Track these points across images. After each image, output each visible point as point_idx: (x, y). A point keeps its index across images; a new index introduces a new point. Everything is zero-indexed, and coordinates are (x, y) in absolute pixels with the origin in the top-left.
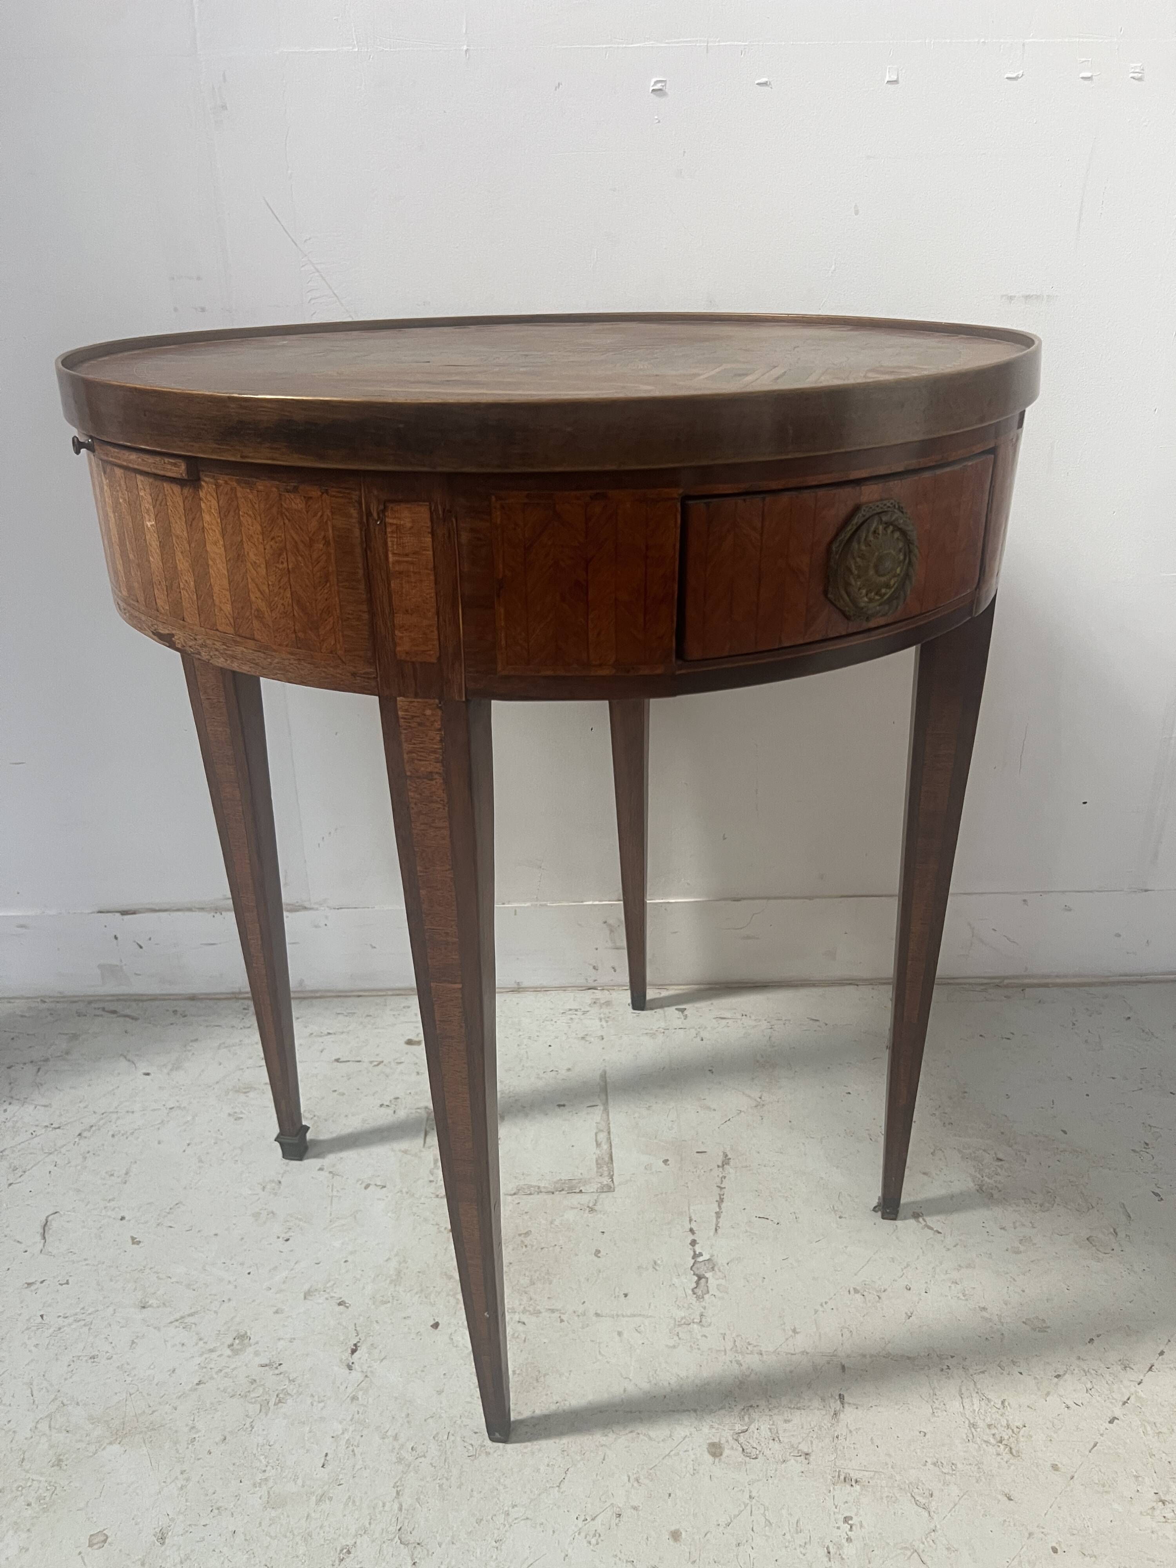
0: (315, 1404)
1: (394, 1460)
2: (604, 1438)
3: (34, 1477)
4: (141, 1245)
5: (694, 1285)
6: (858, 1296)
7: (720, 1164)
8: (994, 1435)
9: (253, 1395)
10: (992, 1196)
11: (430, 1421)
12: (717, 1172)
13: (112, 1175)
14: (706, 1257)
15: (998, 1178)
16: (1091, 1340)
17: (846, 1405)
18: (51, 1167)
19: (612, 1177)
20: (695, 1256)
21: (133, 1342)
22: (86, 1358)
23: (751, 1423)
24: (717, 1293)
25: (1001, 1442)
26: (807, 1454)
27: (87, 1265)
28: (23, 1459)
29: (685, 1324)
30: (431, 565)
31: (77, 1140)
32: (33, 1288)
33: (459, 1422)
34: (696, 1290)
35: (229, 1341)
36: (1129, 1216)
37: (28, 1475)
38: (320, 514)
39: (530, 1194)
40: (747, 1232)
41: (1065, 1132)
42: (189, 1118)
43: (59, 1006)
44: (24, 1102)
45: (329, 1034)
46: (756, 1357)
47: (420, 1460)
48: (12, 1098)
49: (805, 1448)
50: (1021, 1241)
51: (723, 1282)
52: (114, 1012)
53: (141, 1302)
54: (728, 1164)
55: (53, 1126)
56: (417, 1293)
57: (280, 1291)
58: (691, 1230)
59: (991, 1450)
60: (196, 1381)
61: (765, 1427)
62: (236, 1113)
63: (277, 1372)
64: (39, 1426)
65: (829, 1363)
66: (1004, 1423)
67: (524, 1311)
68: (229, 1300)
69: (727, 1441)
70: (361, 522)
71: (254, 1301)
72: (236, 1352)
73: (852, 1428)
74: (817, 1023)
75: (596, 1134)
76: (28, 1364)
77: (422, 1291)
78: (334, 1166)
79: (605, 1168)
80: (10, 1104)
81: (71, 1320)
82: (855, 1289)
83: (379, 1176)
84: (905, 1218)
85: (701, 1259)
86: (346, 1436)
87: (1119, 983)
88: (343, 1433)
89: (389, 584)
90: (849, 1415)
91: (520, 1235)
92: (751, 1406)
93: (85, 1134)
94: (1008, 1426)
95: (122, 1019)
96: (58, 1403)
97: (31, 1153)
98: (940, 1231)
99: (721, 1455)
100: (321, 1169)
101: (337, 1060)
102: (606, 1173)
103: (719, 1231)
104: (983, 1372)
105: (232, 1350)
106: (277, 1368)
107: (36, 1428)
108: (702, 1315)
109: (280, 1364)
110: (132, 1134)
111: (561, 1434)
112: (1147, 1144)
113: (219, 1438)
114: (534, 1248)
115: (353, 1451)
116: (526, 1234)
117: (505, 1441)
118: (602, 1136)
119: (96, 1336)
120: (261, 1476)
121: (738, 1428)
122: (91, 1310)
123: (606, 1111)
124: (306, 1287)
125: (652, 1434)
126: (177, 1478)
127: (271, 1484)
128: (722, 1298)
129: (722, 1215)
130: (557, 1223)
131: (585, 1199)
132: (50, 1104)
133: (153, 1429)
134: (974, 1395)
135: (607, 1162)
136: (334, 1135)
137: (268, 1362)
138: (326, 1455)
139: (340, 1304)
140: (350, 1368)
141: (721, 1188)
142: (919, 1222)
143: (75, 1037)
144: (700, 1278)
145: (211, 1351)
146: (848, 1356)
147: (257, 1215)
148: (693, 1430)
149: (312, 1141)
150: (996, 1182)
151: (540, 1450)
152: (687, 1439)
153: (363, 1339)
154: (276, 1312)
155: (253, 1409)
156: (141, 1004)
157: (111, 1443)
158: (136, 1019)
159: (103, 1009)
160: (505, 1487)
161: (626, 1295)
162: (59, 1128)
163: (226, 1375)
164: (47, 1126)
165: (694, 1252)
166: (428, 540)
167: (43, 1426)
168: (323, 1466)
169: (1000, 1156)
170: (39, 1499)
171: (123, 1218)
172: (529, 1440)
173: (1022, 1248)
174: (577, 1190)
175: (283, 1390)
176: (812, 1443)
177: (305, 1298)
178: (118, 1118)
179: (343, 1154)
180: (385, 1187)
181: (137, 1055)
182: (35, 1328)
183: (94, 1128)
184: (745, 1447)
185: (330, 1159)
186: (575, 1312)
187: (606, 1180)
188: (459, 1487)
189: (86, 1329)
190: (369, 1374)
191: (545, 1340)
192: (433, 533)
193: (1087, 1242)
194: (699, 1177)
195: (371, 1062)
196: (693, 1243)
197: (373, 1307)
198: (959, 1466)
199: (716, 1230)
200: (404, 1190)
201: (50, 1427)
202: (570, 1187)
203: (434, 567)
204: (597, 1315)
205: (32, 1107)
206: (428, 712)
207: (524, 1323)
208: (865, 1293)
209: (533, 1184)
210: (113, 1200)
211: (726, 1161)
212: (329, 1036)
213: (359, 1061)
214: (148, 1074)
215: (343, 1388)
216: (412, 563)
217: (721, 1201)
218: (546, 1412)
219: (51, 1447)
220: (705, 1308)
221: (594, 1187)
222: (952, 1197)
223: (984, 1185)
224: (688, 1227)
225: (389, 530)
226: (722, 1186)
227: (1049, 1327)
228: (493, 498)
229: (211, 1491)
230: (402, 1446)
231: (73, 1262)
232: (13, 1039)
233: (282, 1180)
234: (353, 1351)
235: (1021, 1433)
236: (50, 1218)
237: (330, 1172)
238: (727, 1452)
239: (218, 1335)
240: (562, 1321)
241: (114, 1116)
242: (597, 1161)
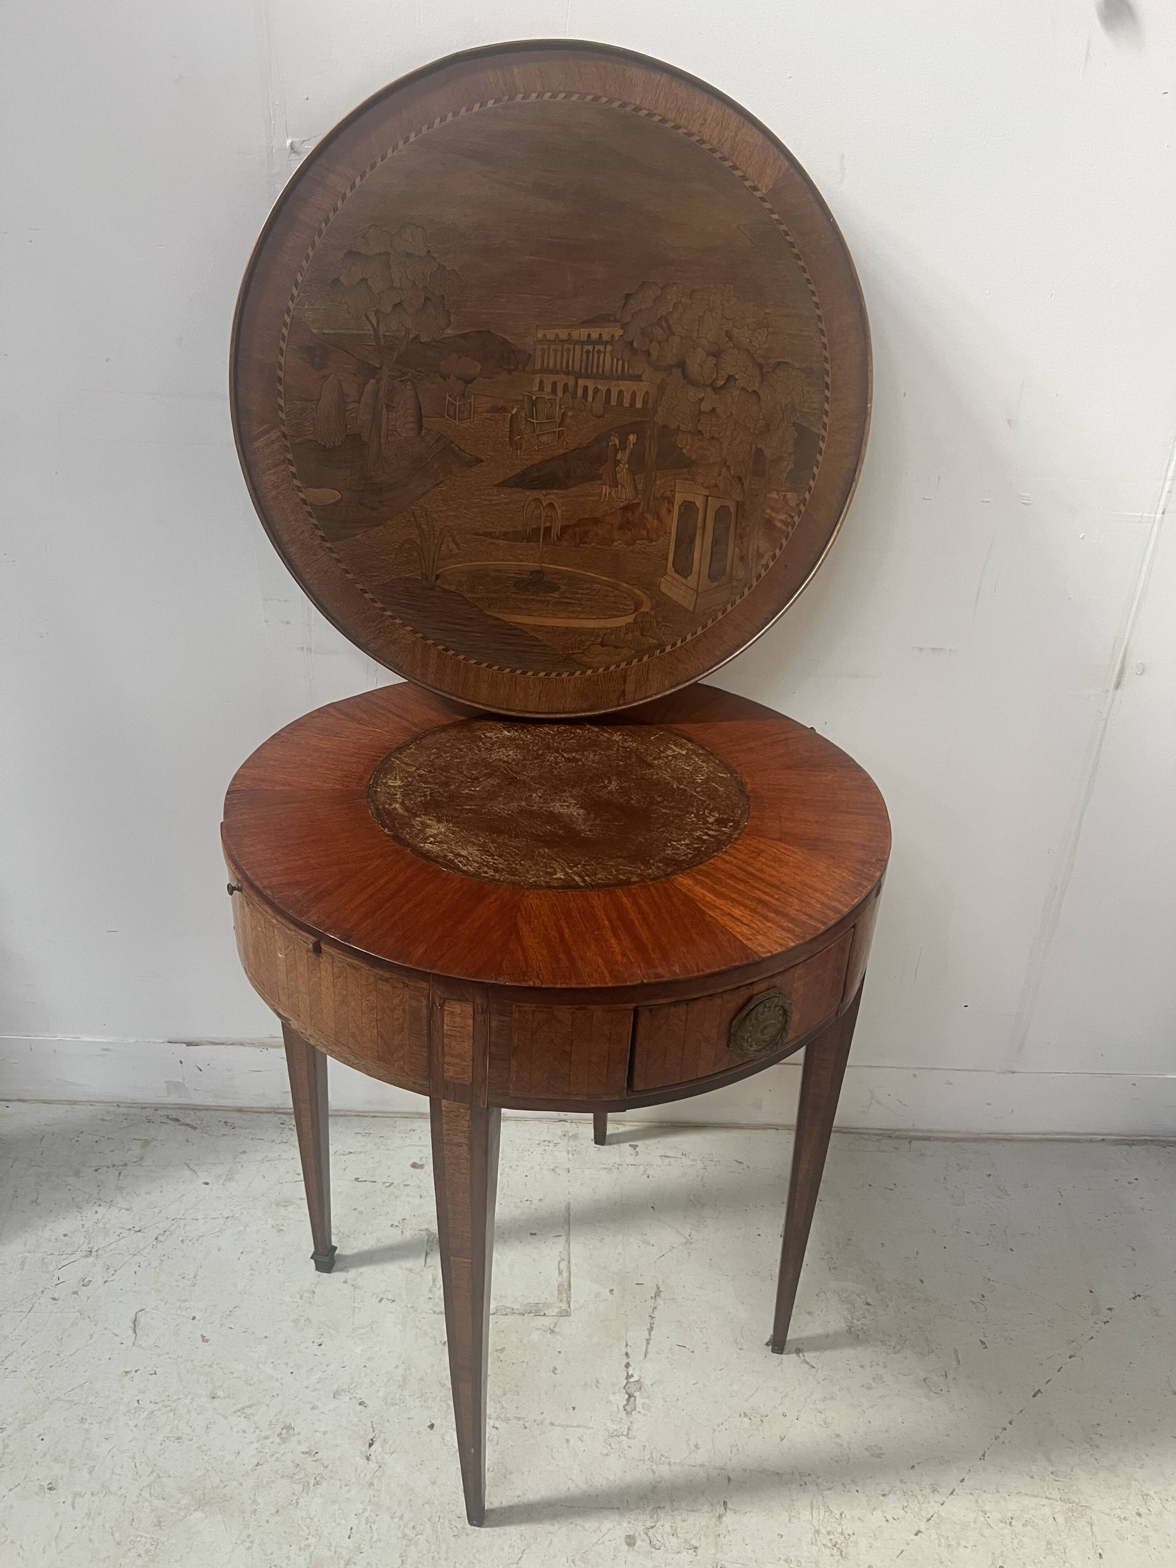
0: (343, 1487)
1: (400, 1535)
2: (552, 1527)
3: (142, 1534)
4: (209, 1342)
5: (625, 1402)
6: (746, 1419)
7: (653, 1296)
8: (831, 1540)
9: (296, 1477)
10: (858, 1336)
11: (426, 1506)
12: (651, 1303)
13: (184, 1278)
14: (635, 1378)
15: (863, 1321)
16: (913, 1467)
17: (728, 1510)
18: (136, 1268)
19: (569, 1303)
20: (628, 1377)
21: (207, 1427)
22: (173, 1439)
23: (657, 1521)
24: (643, 1412)
25: (835, 1546)
26: (696, 1548)
27: (170, 1358)
28: (133, 1520)
29: (616, 1436)
30: (471, 1034)
31: (154, 1243)
32: (130, 1375)
33: (447, 1508)
34: (627, 1407)
35: (279, 1430)
36: (959, 1361)
37: (138, 1533)
38: (401, 997)
39: (506, 1314)
40: (668, 1357)
41: (922, 1281)
42: (242, 1228)
43: (132, 1111)
44: (111, 1204)
45: (351, 1153)
46: (666, 1467)
47: (418, 1537)
48: (101, 1199)
49: (694, 1543)
50: (874, 1379)
51: (647, 1401)
52: (177, 1120)
53: (211, 1393)
54: (659, 1296)
55: (135, 1229)
56: (418, 1397)
57: (315, 1390)
58: (627, 1354)
59: (827, 1551)
60: (256, 1463)
61: (667, 1526)
62: (278, 1225)
63: (314, 1459)
64: (143, 1493)
65: (719, 1475)
66: (839, 1530)
67: (498, 1418)
68: (278, 1395)
69: (640, 1534)
70: (428, 1006)
71: (296, 1397)
72: (284, 1441)
73: (730, 1529)
74: (741, 1166)
75: (559, 1262)
76: (131, 1441)
77: (422, 1395)
78: (355, 1280)
79: (565, 1295)
80: (100, 1206)
81: (160, 1405)
82: (745, 1413)
83: (389, 1291)
84: (789, 1353)
85: (631, 1380)
86: (366, 1514)
87: (988, 1139)
88: (363, 1512)
89: (443, 1040)
90: (729, 1518)
91: (497, 1351)
92: (659, 1507)
93: (161, 1238)
94: (842, 1533)
95: (183, 1127)
96: (155, 1474)
97: (120, 1254)
98: (814, 1366)
99: (634, 1544)
100: (345, 1282)
101: (357, 1179)
102: (565, 1299)
103: (648, 1356)
104: (830, 1489)
105: (281, 1438)
106: (314, 1456)
107: (141, 1495)
108: (629, 1429)
109: (317, 1453)
110: (198, 1240)
111: (521, 1522)
112: (983, 1296)
113: (273, 1511)
114: (507, 1363)
115: (371, 1527)
116: (501, 1350)
117: (480, 1525)
118: (564, 1265)
119: (179, 1421)
120: (304, 1543)
121: (649, 1524)
122: (175, 1397)
123: (568, 1241)
124: (335, 1387)
125: (587, 1526)
126: (245, 1541)
127: (312, 1549)
128: (645, 1415)
129: (651, 1342)
130: (525, 1341)
131: (547, 1322)
132: (131, 1208)
133: (226, 1501)
134: (821, 1507)
135: (565, 1289)
136: (355, 1251)
137: (307, 1450)
138: (352, 1528)
139: (360, 1404)
140: (368, 1459)
141: (652, 1318)
142: (799, 1356)
143: (146, 1143)
144: (630, 1396)
145: (266, 1438)
146: (734, 1470)
147: (296, 1321)
148: (616, 1524)
149: (338, 1255)
150: (862, 1324)
151: (504, 1534)
152: (611, 1531)
153: (377, 1435)
154: (313, 1408)
155: (298, 1488)
156: (198, 1114)
157: (195, 1510)
158: (195, 1128)
159: (168, 1117)
160: (479, 1561)
161: (574, 1408)
162: (139, 1231)
163: (277, 1459)
164: (130, 1229)
165: (628, 1373)
166: (471, 1022)
167: (146, 1494)
168: (349, 1538)
169: (870, 1301)
170: (147, 1551)
171: (194, 1318)
172: (498, 1525)
173: (874, 1384)
174: (542, 1314)
175: (319, 1474)
176: (700, 1538)
177: (334, 1397)
178: (185, 1225)
179: (362, 1269)
180: (394, 1301)
181: (197, 1165)
182: (133, 1411)
183: (167, 1233)
184: (652, 1540)
185: (352, 1274)
186: (535, 1421)
187: (564, 1306)
188: (446, 1559)
189: (171, 1414)
190: (382, 1464)
191: (513, 1444)
192: (474, 1018)
193: (924, 1383)
194: (636, 1307)
195: (384, 1183)
196: (627, 1365)
197: (385, 1407)
198: (803, 1563)
199: (645, 1355)
200: (409, 1305)
201: (150, 1494)
202: (536, 1310)
203: (473, 1036)
204: (552, 1424)
205: (117, 1210)
206: (462, 1110)
207: (497, 1428)
208: (752, 1418)
209: (509, 1305)
210: (185, 1301)
211: (658, 1294)
212: (351, 1155)
213: (375, 1182)
214: (207, 1184)
215: (362, 1475)
216: (459, 1032)
217: (651, 1329)
218: (510, 1504)
219: (152, 1511)
220: (631, 1423)
221: (556, 1311)
222: (827, 1336)
223: (852, 1327)
224: (624, 1351)
225: (446, 1013)
226: (654, 1315)
227: (883, 1454)
228: (514, 1006)
229: (270, 1552)
230: (406, 1526)
231: (159, 1355)
232: (96, 1142)
233: (316, 1290)
234: (371, 1445)
235: (851, 1539)
236: (138, 1315)
237: (353, 1285)
238: (639, 1543)
239: (270, 1425)
240: (525, 1427)
241: (182, 1223)
242: (558, 1287)
